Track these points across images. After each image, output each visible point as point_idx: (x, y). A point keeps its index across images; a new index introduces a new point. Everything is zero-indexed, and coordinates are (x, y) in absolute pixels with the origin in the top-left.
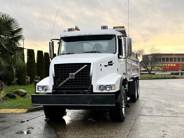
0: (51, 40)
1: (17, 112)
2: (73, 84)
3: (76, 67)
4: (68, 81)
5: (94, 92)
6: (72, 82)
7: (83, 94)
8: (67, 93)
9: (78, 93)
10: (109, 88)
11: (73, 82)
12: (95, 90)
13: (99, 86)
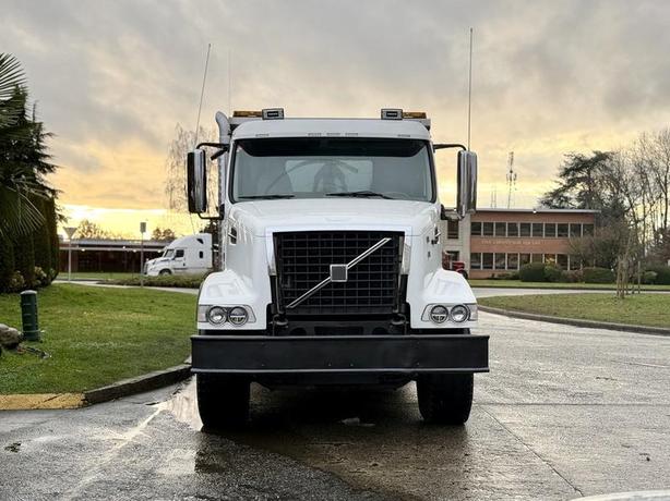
0: (198, 147)
1: (52, 404)
2: (341, 301)
3: (353, 244)
4: (323, 291)
5: (413, 326)
6: (336, 293)
7: (373, 334)
8: (318, 331)
9: (359, 331)
10: (462, 316)
11: (341, 293)
12: (418, 321)
13: (429, 309)
